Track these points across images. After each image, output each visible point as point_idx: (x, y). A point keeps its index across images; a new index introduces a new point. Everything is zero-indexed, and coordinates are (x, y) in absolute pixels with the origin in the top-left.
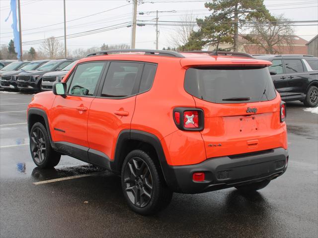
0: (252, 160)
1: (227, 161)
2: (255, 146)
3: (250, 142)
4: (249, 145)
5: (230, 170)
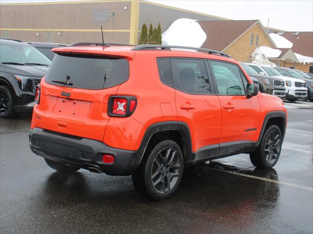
3: (59, 122)
4: (58, 125)
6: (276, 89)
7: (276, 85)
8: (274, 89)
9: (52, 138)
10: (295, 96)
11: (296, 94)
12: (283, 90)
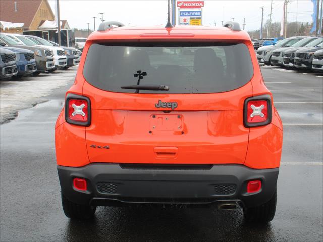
0: (158, 175)
1: (117, 170)
2: (172, 156)
3: (159, 149)
4: (158, 153)
5: (119, 183)
6: (48, 60)
7: (48, 55)
8: (47, 61)
9: (150, 175)
10: (59, 65)
11: (60, 64)
12: (52, 60)
